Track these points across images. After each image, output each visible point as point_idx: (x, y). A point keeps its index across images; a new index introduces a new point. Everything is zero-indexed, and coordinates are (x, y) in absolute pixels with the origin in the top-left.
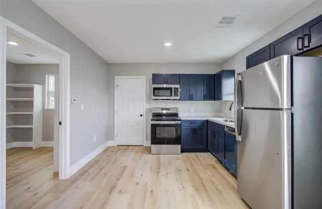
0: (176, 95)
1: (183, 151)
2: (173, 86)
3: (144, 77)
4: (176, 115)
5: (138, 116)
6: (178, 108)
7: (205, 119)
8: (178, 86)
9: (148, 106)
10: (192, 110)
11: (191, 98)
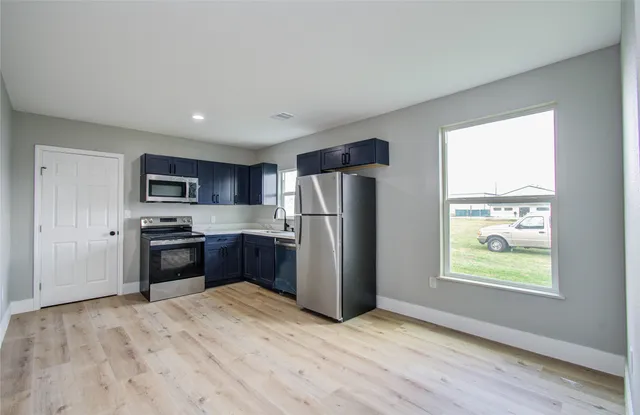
0: (192, 195)
1: (208, 285)
2: (187, 180)
3: (121, 157)
4: (187, 228)
5: (105, 235)
6: (191, 218)
7: (240, 232)
8: (195, 180)
9: (128, 214)
10: (214, 219)
11: (215, 200)
